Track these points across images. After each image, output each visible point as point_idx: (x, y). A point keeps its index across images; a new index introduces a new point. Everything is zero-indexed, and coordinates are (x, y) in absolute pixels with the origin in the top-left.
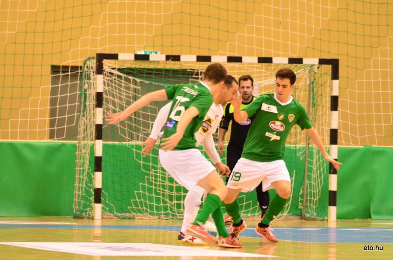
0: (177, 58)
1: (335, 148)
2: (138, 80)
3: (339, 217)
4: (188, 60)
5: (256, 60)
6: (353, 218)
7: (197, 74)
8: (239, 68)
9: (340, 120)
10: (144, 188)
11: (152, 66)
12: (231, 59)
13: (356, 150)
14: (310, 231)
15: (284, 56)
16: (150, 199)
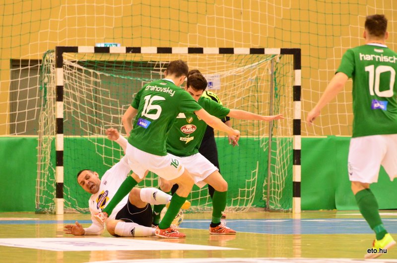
0: (137, 50)
1: (298, 138)
2: (98, 73)
3: (303, 209)
4: (149, 52)
5: (217, 51)
6: (318, 209)
7: (158, 66)
8: (200, 59)
9: (303, 110)
11: (112, 59)
12: (192, 51)
13: (319, 141)
14: (274, 223)
15: (245, 46)
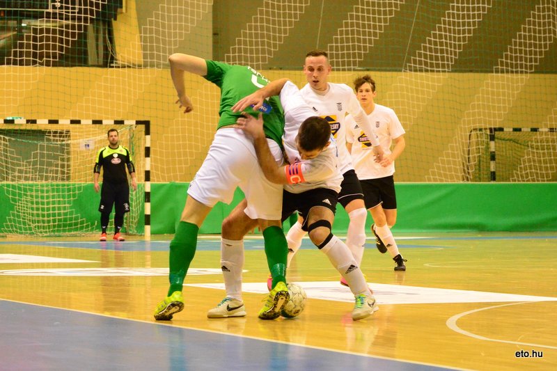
0: (34, 122)
1: (148, 184)
2: (7, 138)
3: (152, 233)
4: (42, 123)
5: (91, 122)
6: (163, 234)
7: (49, 132)
8: (79, 128)
9: (153, 163)
10: (14, 215)
11: (17, 128)
12: (73, 122)
13: (163, 185)
14: (132, 244)
15: (111, 119)
16: (19, 222)
